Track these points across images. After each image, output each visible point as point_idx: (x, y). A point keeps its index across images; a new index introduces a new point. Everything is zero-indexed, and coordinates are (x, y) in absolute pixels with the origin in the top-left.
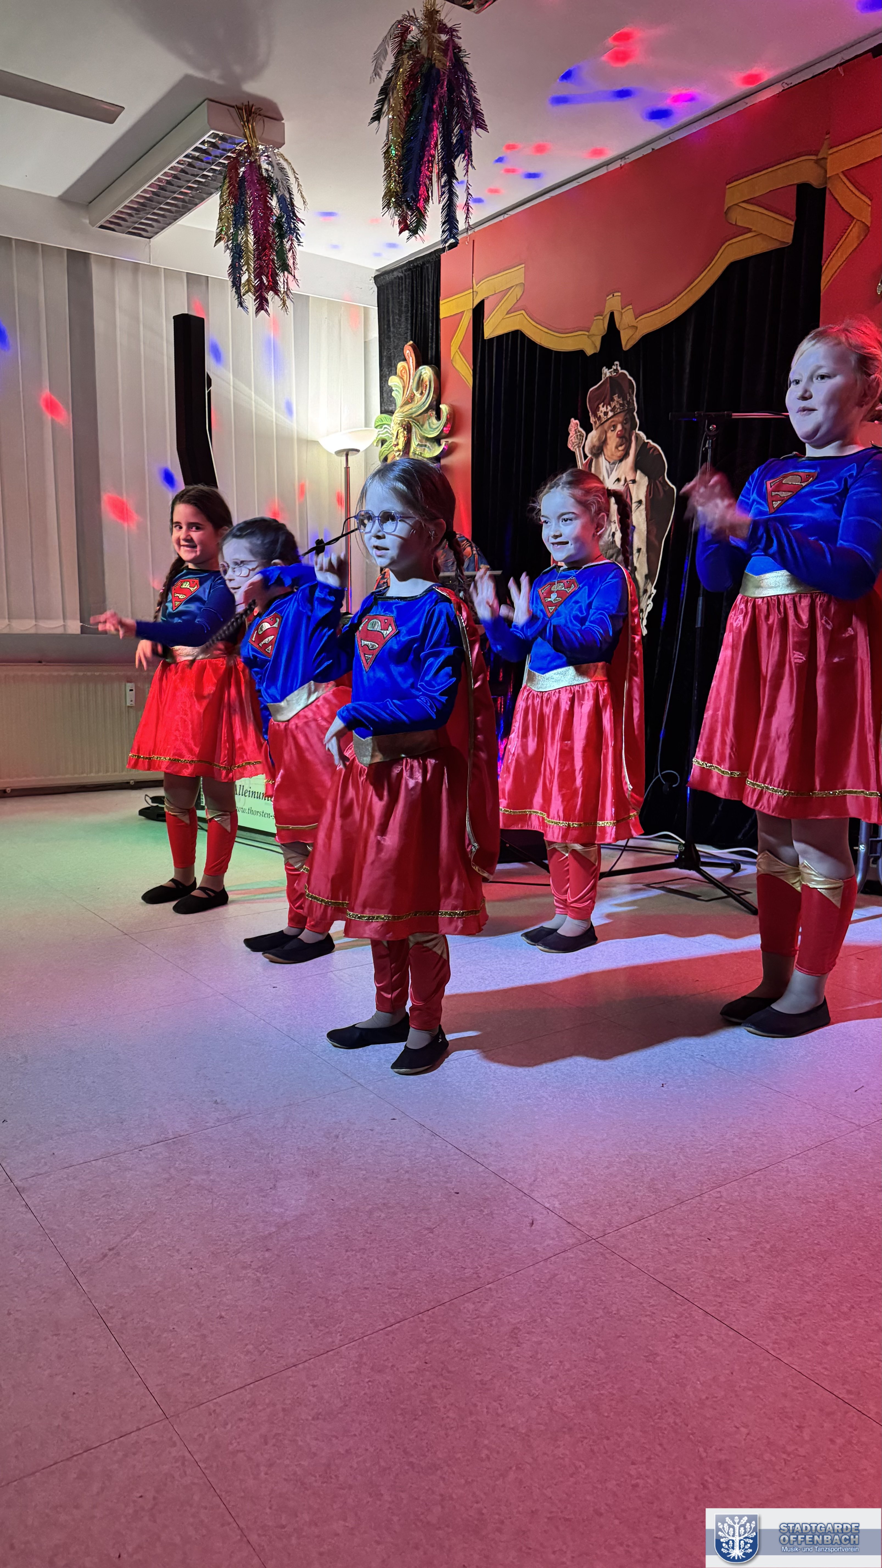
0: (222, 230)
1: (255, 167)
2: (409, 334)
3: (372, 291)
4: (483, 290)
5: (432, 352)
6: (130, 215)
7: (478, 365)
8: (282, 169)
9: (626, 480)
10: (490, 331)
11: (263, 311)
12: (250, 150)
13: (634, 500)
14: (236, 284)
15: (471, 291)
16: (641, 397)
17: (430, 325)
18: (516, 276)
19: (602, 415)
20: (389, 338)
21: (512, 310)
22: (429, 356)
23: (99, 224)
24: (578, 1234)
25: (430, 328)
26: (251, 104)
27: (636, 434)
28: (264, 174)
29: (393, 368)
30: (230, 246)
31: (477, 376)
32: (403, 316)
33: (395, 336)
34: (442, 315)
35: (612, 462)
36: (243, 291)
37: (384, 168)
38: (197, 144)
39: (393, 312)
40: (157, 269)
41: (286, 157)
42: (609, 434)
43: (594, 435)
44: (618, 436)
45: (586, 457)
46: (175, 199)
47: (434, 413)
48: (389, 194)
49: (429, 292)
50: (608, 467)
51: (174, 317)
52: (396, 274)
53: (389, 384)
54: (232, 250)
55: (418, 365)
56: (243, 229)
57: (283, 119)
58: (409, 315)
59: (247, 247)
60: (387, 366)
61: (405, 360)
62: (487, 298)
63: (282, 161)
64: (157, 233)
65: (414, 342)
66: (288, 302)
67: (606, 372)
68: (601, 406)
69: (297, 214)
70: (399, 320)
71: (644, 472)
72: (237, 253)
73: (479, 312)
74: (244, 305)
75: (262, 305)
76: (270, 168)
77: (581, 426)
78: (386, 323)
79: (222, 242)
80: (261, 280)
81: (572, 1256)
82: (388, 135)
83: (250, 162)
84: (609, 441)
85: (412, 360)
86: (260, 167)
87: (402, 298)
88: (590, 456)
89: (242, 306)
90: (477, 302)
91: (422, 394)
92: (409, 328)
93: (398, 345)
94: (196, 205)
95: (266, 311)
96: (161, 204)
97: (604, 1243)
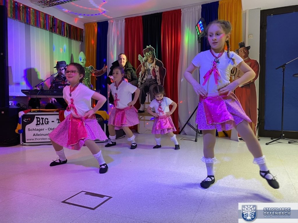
9: (153, 67)
13: (156, 71)
43: (145, 58)
68: (146, 53)
71: (158, 66)
84: (149, 59)
88: (144, 62)
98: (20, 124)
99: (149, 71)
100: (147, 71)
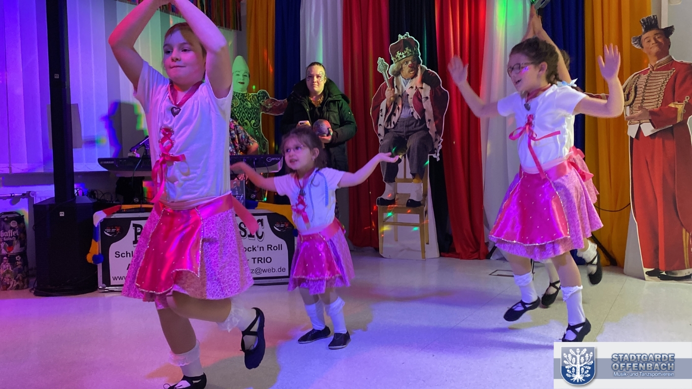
13: (423, 97)
43: (394, 66)
44: (409, 67)
45: (389, 76)
50: (405, 81)
67: (401, 37)
71: (427, 84)
84: (403, 69)
98: (96, 240)
99: (404, 98)
100: (400, 98)
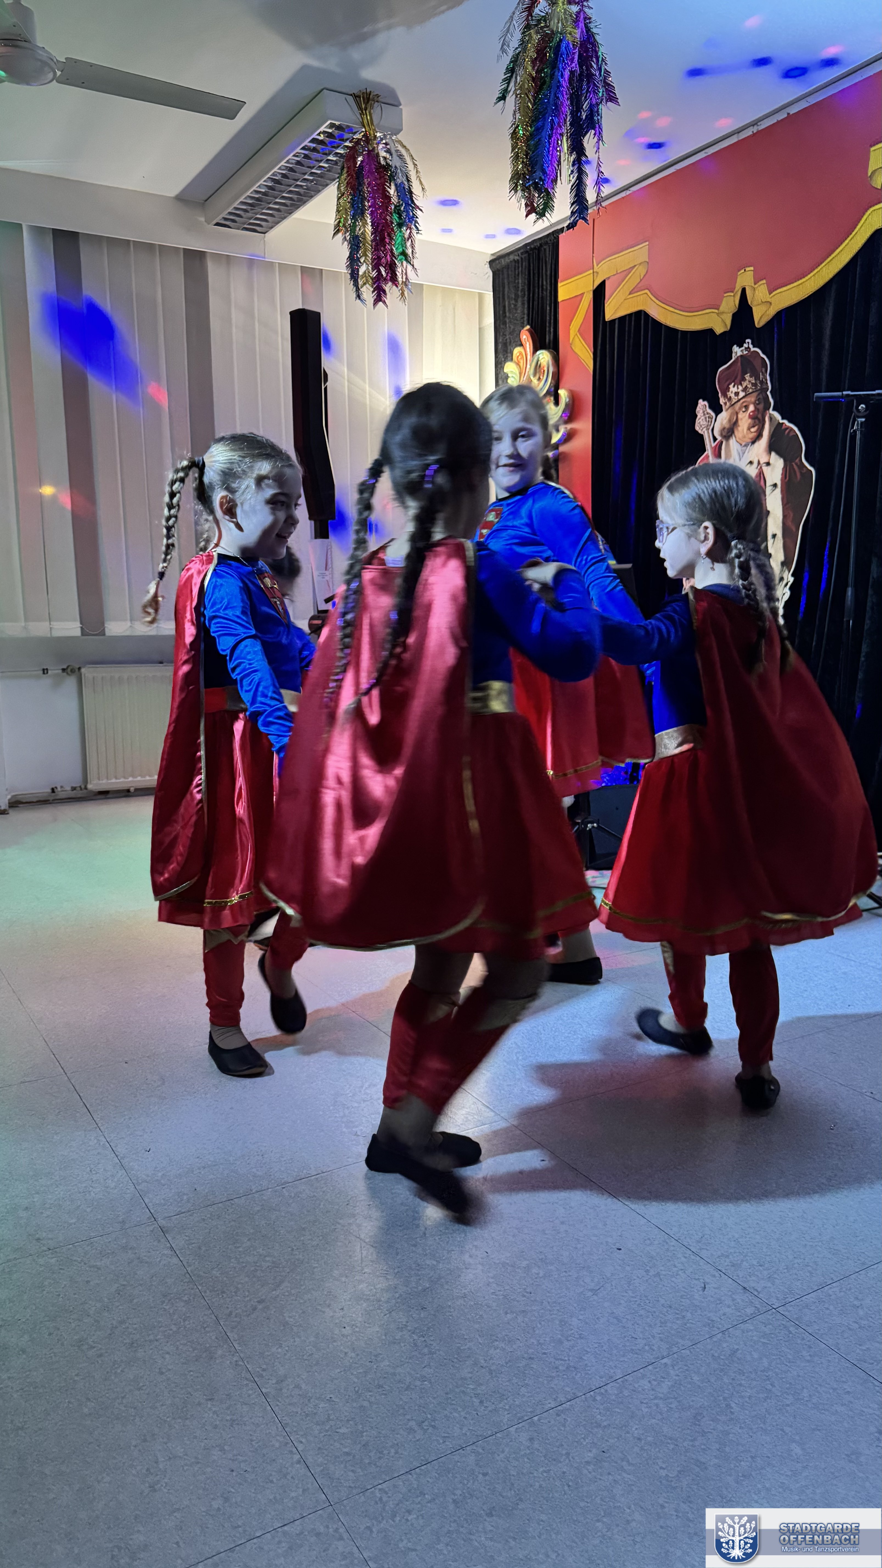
0: (339, 222)
1: (372, 156)
2: (526, 318)
3: (487, 276)
4: (604, 270)
5: (550, 337)
6: (245, 211)
7: (599, 348)
8: (401, 156)
9: (759, 463)
10: (611, 313)
11: (381, 303)
12: (367, 139)
13: (768, 484)
14: (354, 275)
15: (591, 271)
16: (776, 376)
17: (548, 308)
18: (640, 253)
19: (733, 395)
20: (505, 323)
21: (635, 290)
22: (547, 341)
23: (215, 222)
24: (757, 1302)
25: (548, 311)
26: (368, 91)
27: (770, 414)
28: (383, 162)
29: (509, 355)
30: (348, 238)
31: (598, 359)
32: (520, 300)
33: (510, 322)
34: (561, 297)
35: (743, 444)
36: (360, 283)
37: (510, 149)
38: (314, 136)
39: (509, 297)
40: (272, 264)
41: (405, 143)
42: (740, 416)
43: (723, 418)
44: (750, 417)
45: (715, 439)
46: (290, 192)
47: (552, 398)
48: (516, 177)
49: (546, 275)
50: (740, 451)
51: (291, 313)
52: (512, 257)
53: (505, 371)
54: (350, 242)
55: (535, 350)
56: (361, 220)
57: (400, 104)
58: (526, 298)
59: (365, 239)
60: (503, 352)
61: (521, 345)
62: (609, 278)
63: (400, 148)
64: (272, 228)
65: (531, 327)
66: (406, 293)
67: (737, 351)
68: (731, 386)
69: (416, 201)
70: (515, 305)
71: (779, 453)
72: (355, 244)
73: (599, 294)
74: (362, 298)
75: (380, 295)
76: (388, 156)
77: (710, 407)
78: (502, 309)
79: (340, 235)
80: (379, 272)
81: (752, 1328)
82: (514, 114)
83: (369, 151)
84: (740, 422)
85: (529, 345)
86: (378, 155)
87: (518, 283)
88: (719, 438)
89: (360, 299)
90: (598, 282)
91: (539, 379)
92: (526, 312)
93: (514, 330)
94: (312, 197)
95: (384, 302)
96: (276, 198)
97: (786, 1313)
